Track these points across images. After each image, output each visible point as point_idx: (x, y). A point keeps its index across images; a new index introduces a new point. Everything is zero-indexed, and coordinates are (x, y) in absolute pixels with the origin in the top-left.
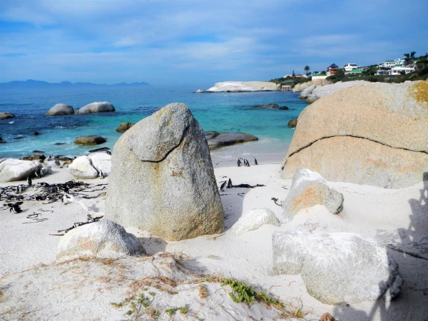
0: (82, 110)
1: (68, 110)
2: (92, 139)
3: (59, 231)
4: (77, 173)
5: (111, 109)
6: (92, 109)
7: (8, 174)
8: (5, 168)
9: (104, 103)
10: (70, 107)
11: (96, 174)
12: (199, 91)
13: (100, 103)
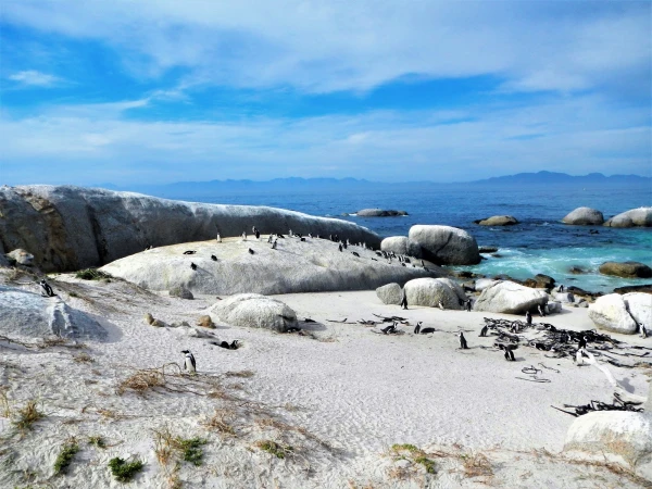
0: (619, 218)
1: (595, 218)
2: (631, 268)
3: (566, 406)
4: (601, 320)
6: (635, 218)
7: (503, 302)
8: (500, 294)
10: (598, 213)
11: (634, 328)
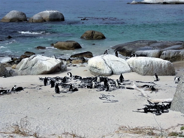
0: (36, 17)
4: (95, 71)
5: (61, 17)
6: (44, 17)
8: (39, 63)
9: (55, 11)
10: (24, 14)
12: (134, 2)
13: (51, 11)
